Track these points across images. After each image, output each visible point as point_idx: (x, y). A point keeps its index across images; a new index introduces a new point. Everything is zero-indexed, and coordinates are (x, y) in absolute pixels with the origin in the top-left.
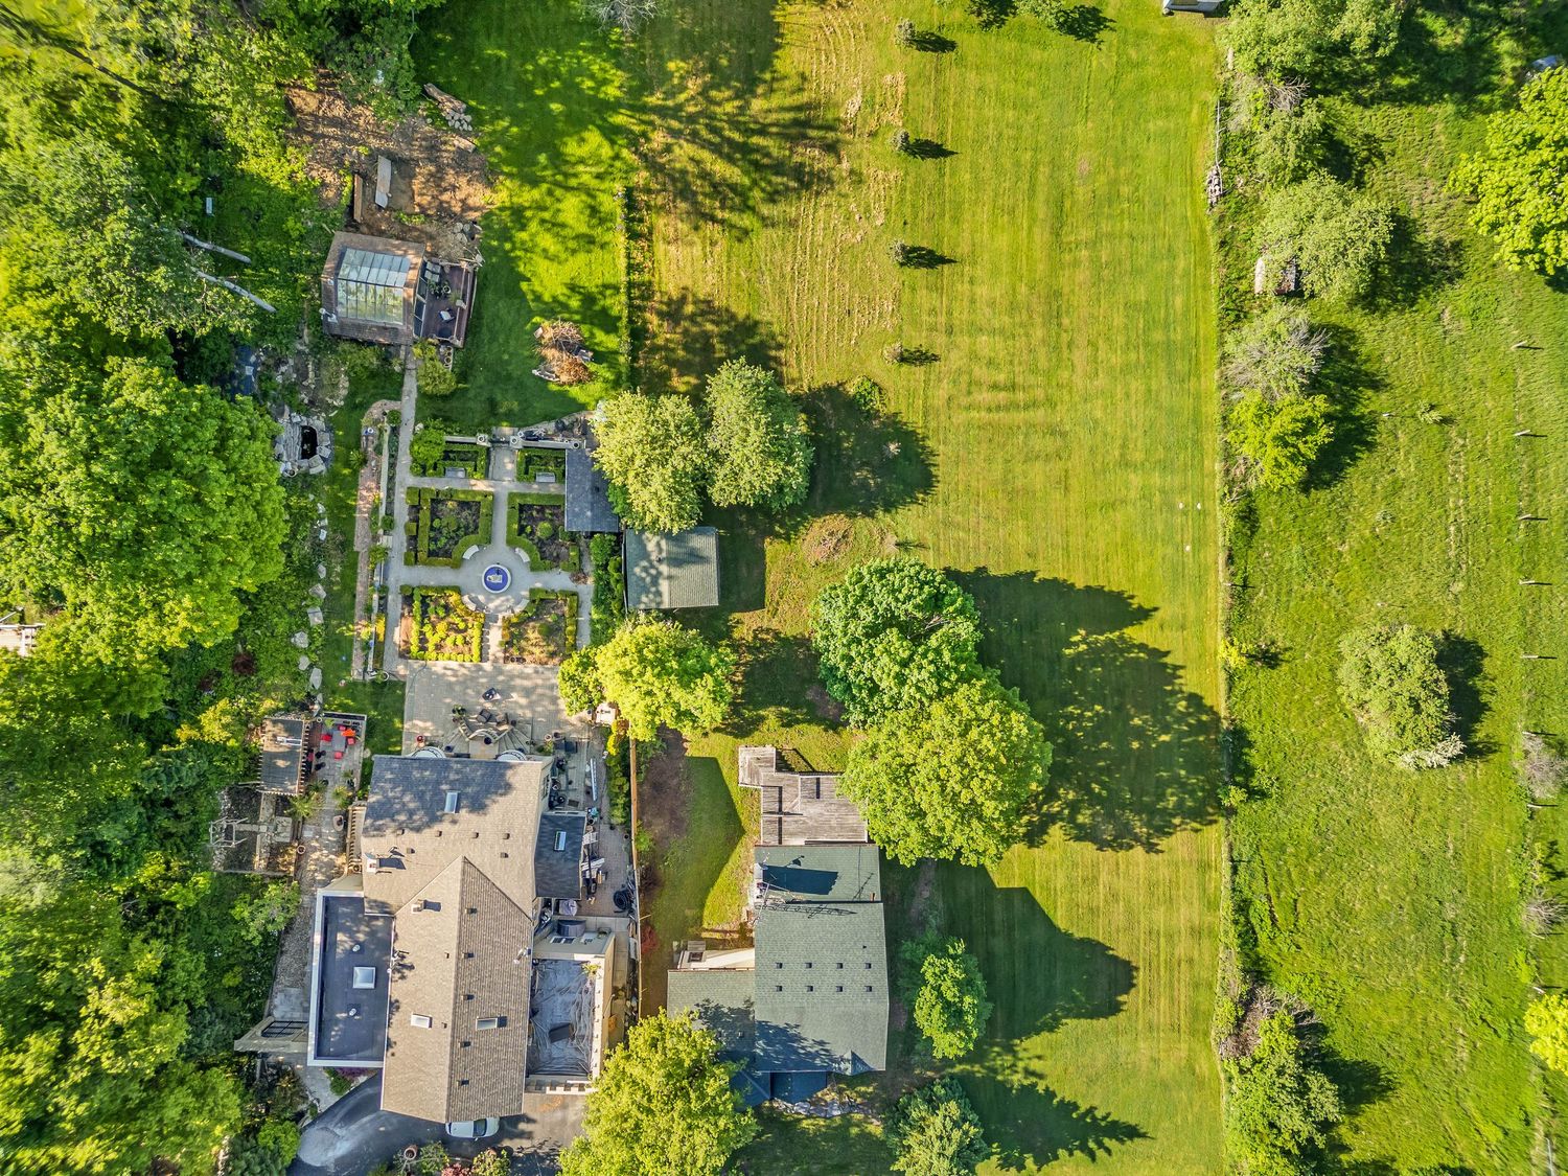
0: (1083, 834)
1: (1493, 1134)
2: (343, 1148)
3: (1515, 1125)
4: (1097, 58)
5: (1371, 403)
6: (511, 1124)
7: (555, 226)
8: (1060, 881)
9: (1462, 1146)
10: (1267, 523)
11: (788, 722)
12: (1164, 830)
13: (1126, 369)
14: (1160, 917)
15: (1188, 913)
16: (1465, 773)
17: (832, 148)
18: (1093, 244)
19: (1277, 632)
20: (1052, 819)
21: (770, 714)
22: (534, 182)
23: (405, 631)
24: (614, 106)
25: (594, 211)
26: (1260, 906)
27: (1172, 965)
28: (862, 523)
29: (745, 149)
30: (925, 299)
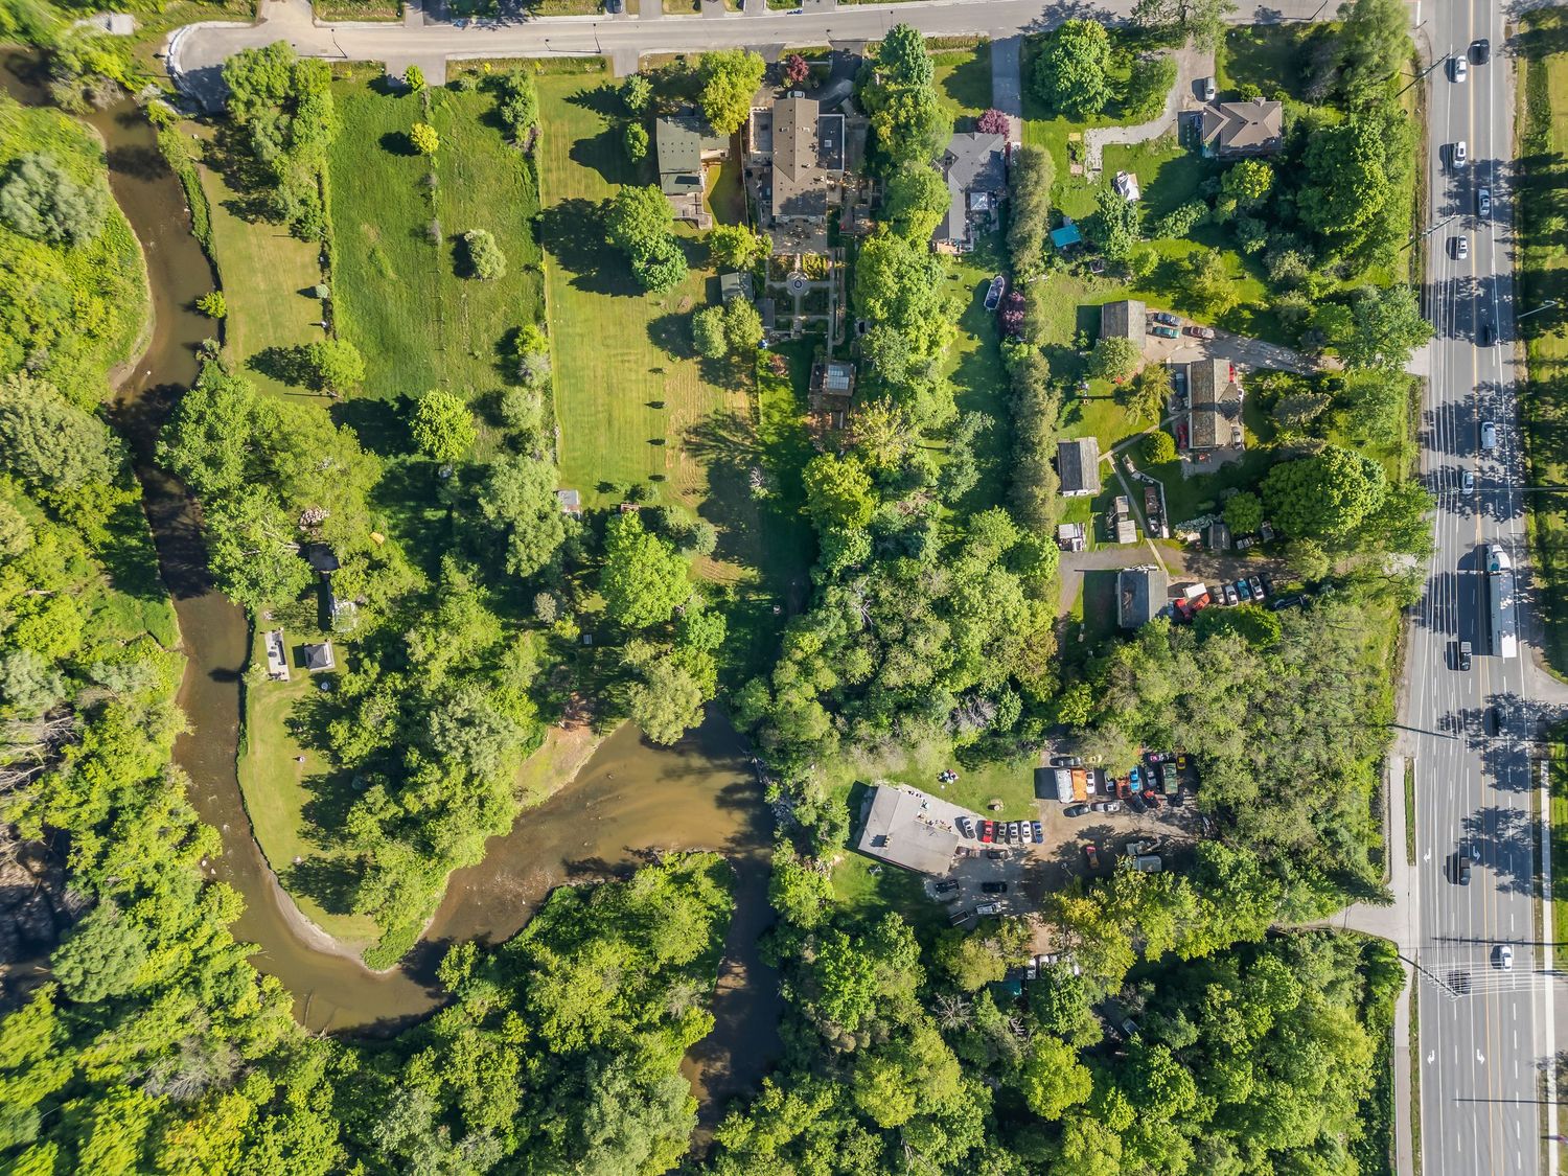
0: (590, 204)
1: (444, 104)
2: (839, 86)
3: (437, 108)
4: (599, 476)
5: (497, 359)
6: (783, 96)
7: (782, 411)
8: (598, 187)
9: (454, 99)
10: (531, 316)
11: (695, 238)
12: (561, 207)
13: (583, 369)
14: (563, 176)
15: (553, 176)
16: (460, 230)
17: (687, 442)
18: (597, 412)
19: (526, 277)
20: (601, 209)
21: (701, 241)
22: (789, 426)
23: (828, 265)
24: (763, 453)
25: (768, 416)
26: (528, 181)
27: (557, 159)
28: (672, 312)
29: (716, 440)
30: (654, 391)
